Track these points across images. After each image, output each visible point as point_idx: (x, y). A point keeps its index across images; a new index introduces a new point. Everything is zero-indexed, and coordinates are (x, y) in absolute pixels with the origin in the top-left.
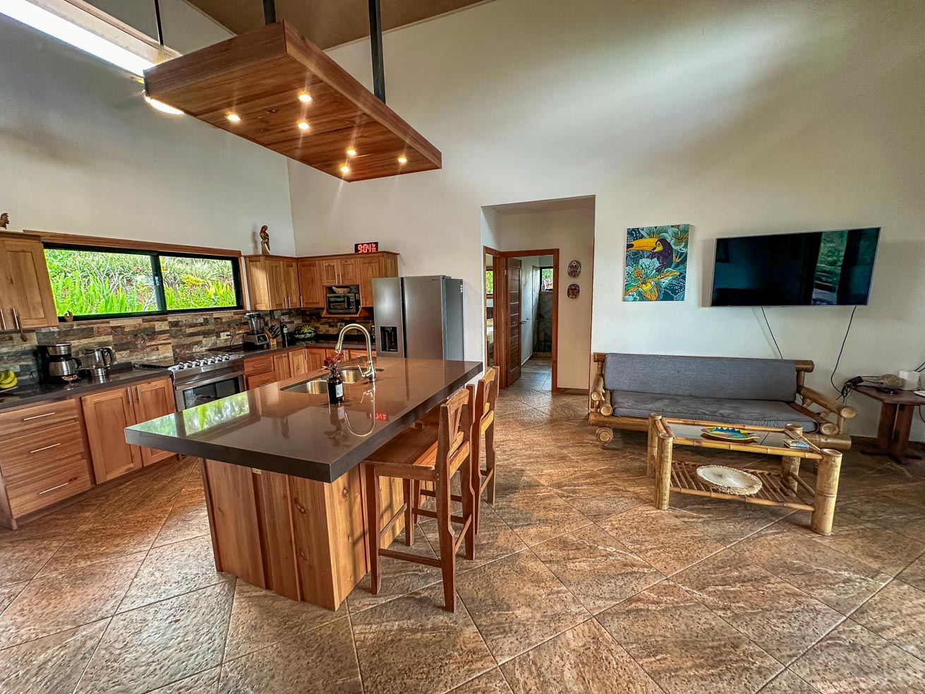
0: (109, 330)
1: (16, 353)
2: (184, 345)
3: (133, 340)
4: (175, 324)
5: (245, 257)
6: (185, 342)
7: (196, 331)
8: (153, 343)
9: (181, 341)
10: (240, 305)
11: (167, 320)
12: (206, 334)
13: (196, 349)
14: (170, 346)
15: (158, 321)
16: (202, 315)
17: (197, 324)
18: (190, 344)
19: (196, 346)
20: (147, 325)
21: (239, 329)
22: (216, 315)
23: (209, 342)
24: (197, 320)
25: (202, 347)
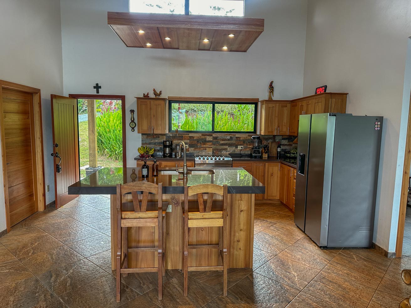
0: (189, 138)
3: (197, 143)
4: (215, 138)
6: (219, 148)
7: (225, 143)
10: (255, 132)
11: (212, 136)
12: (230, 145)
13: (224, 152)
14: (211, 149)
15: (208, 136)
16: (230, 135)
17: (226, 139)
20: (203, 137)
21: (250, 145)
22: (237, 135)
23: (231, 150)
25: (227, 152)
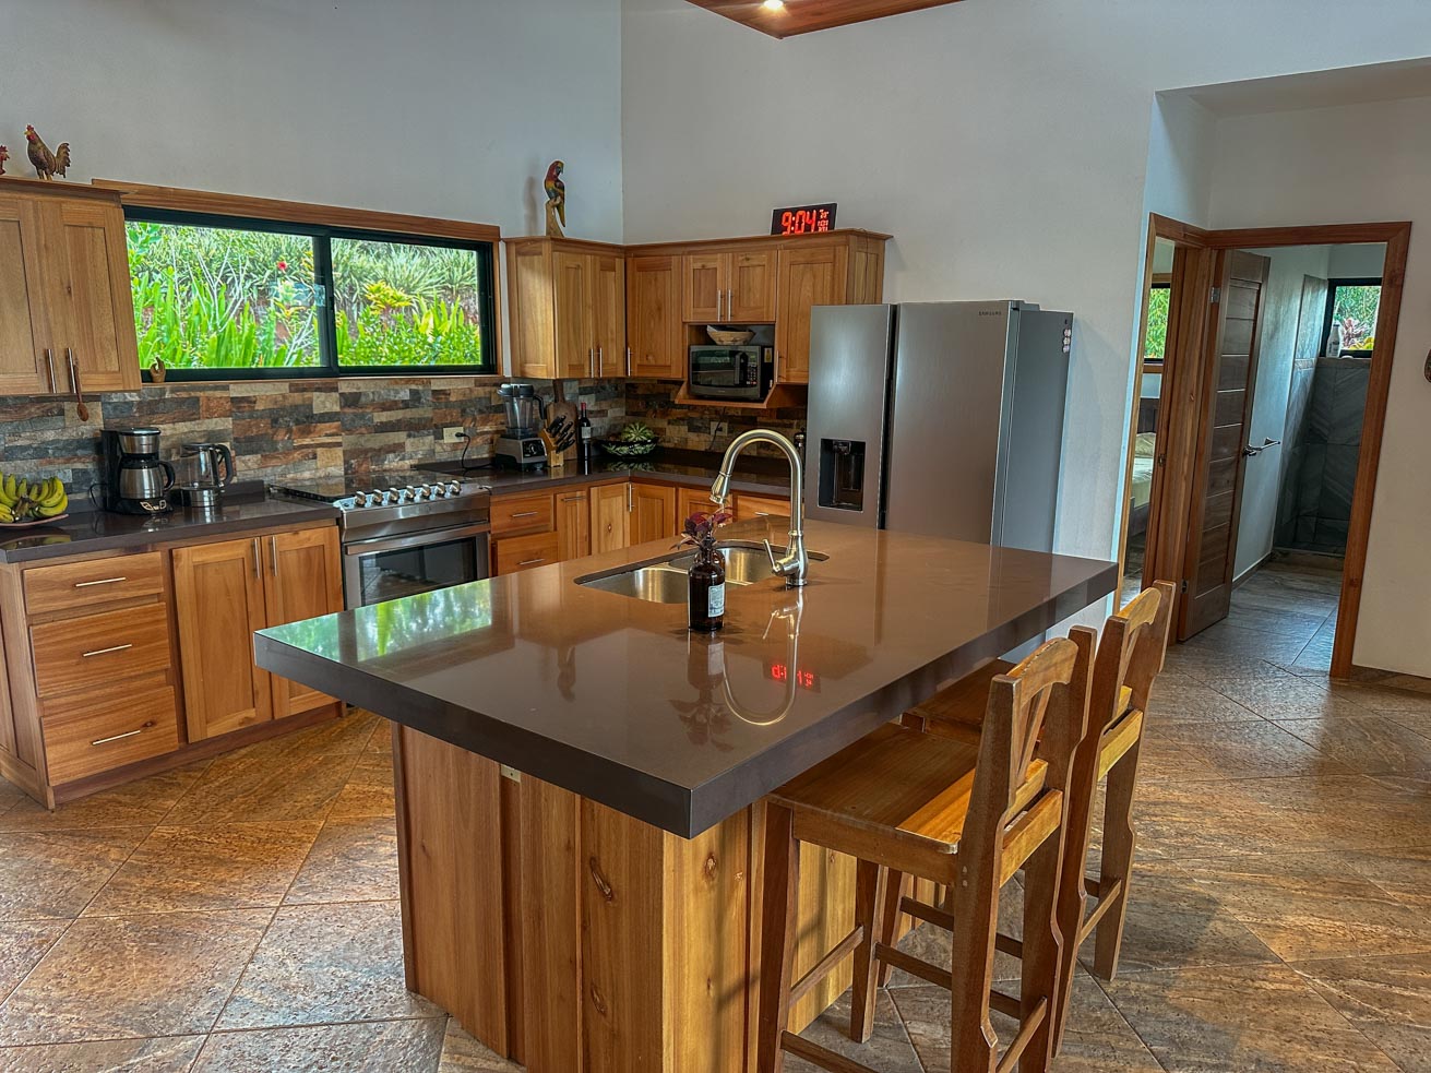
0: (228, 406)
1: (69, 442)
2: (366, 451)
3: (270, 431)
4: (351, 400)
5: (508, 242)
6: (369, 445)
7: (393, 419)
8: (307, 441)
9: (362, 440)
10: (490, 364)
11: (336, 390)
12: (414, 428)
13: (392, 462)
14: (339, 452)
15: (319, 390)
16: (408, 381)
17: (395, 402)
18: (380, 450)
19: (391, 456)
20: (297, 398)
21: (485, 422)
22: (438, 383)
23: (418, 448)
24: (397, 392)
25: (403, 459)
